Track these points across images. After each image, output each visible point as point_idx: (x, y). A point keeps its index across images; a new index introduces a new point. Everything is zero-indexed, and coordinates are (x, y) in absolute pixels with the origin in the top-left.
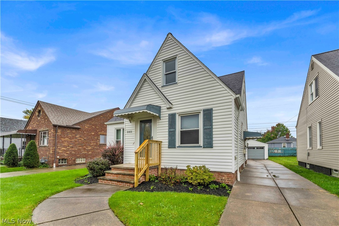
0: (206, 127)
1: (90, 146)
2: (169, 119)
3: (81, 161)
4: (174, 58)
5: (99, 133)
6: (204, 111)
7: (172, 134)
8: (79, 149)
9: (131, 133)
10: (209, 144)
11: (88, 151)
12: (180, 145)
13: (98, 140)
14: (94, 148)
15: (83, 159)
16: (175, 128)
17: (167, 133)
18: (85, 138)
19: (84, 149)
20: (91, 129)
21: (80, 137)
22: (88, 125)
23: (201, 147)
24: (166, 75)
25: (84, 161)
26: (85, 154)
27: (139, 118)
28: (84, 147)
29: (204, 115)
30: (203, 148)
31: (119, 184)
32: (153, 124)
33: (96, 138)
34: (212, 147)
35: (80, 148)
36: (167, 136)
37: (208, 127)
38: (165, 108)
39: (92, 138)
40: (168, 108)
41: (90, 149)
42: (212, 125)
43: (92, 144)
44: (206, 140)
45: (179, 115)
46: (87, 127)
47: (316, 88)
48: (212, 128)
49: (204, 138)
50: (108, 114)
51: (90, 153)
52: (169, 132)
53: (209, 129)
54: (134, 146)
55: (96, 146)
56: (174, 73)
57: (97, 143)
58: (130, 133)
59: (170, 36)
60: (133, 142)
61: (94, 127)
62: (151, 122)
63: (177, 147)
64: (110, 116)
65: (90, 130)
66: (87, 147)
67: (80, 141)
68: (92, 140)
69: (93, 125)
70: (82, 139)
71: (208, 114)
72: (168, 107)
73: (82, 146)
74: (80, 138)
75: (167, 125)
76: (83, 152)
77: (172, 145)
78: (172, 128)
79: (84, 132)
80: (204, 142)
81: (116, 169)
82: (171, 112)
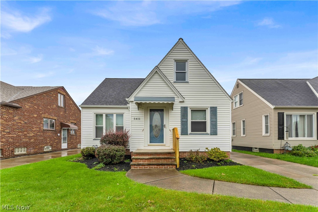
0: (213, 120)
1: (32, 131)
2: (181, 111)
3: (21, 151)
4: (185, 61)
5: (43, 115)
6: (211, 108)
7: (184, 124)
8: (19, 136)
9: (139, 120)
10: (214, 132)
11: (30, 138)
12: (191, 132)
13: (41, 125)
14: (37, 135)
15: (23, 149)
16: (187, 119)
17: (180, 122)
18: (25, 121)
19: (25, 136)
20: (32, 109)
21: (20, 119)
22: (29, 104)
23: (209, 134)
24: (176, 72)
25: (24, 151)
26: (26, 142)
27: (149, 107)
28: (24, 133)
29: (211, 111)
30: (210, 135)
31: (159, 167)
32: (165, 113)
33: (39, 122)
34: (217, 134)
35: (20, 134)
36: (180, 124)
37: (214, 120)
38: (179, 101)
39: (34, 122)
40: (180, 102)
41: (32, 135)
42: (216, 119)
43: (35, 129)
44: (213, 129)
45: (190, 108)
46: (28, 107)
47: (240, 99)
48: (216, 121)
49: (211, 128)
50: (52, 93)
51: (32, 140)
52: (182, 122)
53: (215, 121)
54: (143, 133)
55: (39, 131)
56: (184, 73)
57: (40, 128)
58: (137, 120)
59: (181, 40)
60: (143, 129)
61: (36, 107)
62: (163, 111)
63: (189, 134)
64: (54, 95)
65: (32, 112)
66: (29, 133)
67: (19, 124)
68: (35, 124)
69: (35, 104)
70: (23, 123)
71: (214, 110)
72: (181, 100)
73: (23, 132)
74: (19, 121)
75: (180, 116)
76: (24, 140)
77: (184, 132)
78: (185, 119)
79: (24, 112)
80: (211, 131)
81: (140, 155)
82: (183, 105)
